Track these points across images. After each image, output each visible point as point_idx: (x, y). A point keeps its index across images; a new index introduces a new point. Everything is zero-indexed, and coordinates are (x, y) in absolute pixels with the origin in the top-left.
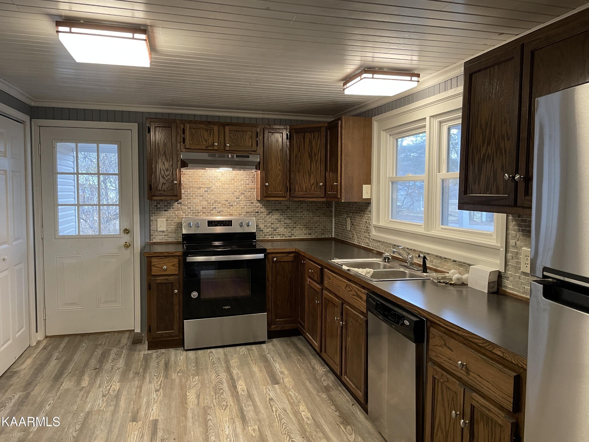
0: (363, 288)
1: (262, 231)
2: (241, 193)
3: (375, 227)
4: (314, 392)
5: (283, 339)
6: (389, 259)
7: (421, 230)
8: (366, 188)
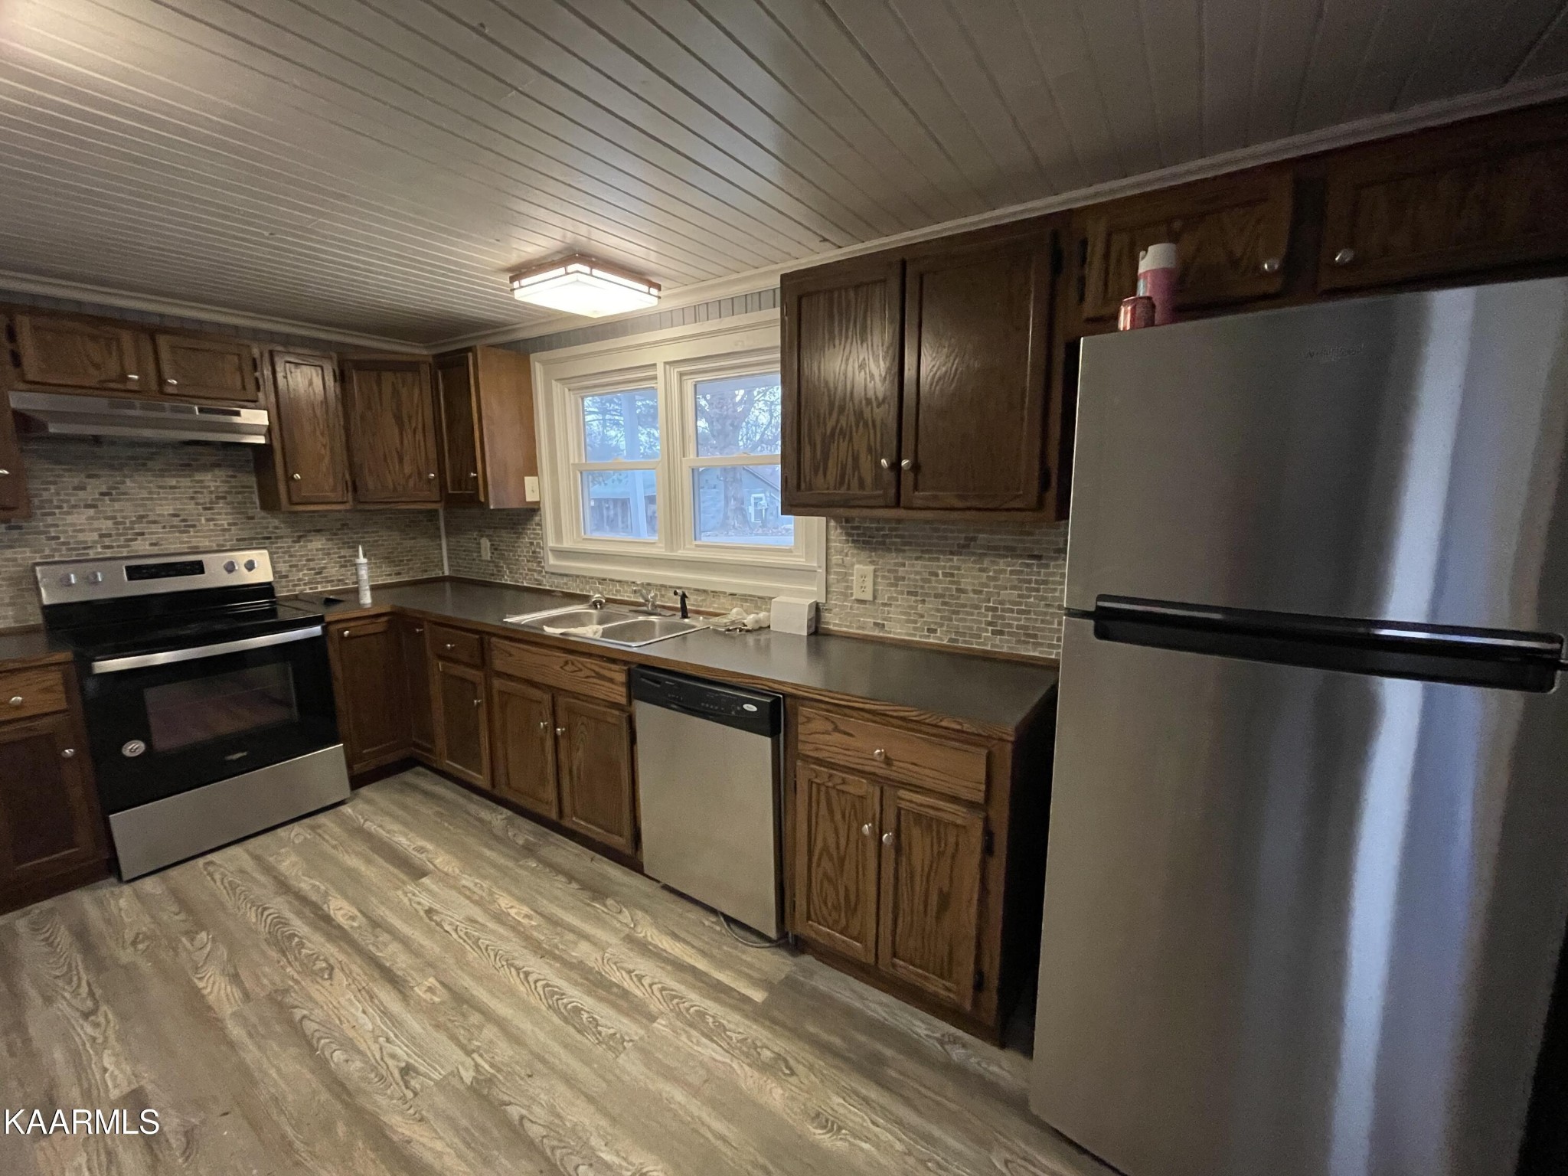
0: (614, 661)
1: (286, 576)
2: (218, 498)
3: (554, 551)
4: (511, 864)
5: (380, 783)
6: (601, 603)
7: (660, 551)
8: (530, 481)
